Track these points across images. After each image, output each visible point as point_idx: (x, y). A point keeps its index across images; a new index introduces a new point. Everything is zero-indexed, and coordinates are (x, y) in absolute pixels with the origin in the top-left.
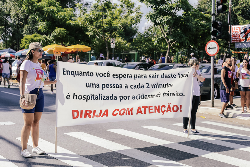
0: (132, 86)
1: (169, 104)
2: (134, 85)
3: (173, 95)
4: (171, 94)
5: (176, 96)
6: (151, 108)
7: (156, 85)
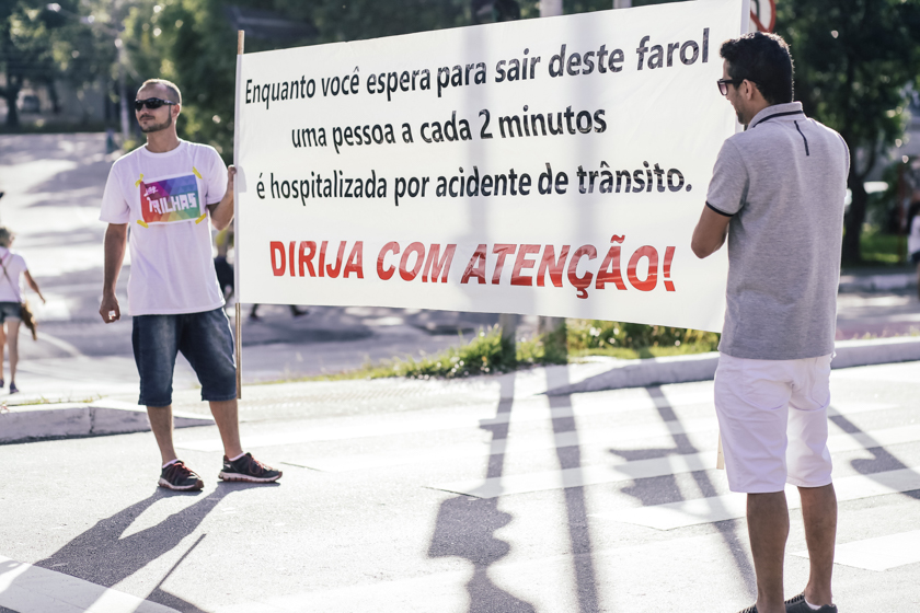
0: (426, 129)
1: (615, 238)
2: (433, 125)
3: (634, 184)
4: (624, 178)
5: (649, 190)
6: (528, 256)
7: (516, 119)
